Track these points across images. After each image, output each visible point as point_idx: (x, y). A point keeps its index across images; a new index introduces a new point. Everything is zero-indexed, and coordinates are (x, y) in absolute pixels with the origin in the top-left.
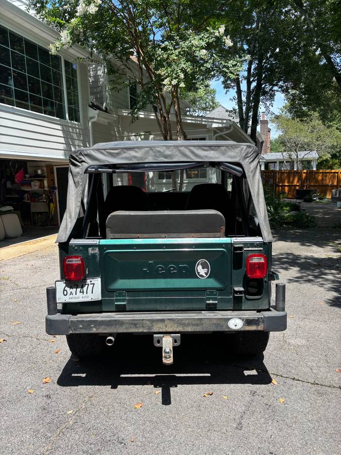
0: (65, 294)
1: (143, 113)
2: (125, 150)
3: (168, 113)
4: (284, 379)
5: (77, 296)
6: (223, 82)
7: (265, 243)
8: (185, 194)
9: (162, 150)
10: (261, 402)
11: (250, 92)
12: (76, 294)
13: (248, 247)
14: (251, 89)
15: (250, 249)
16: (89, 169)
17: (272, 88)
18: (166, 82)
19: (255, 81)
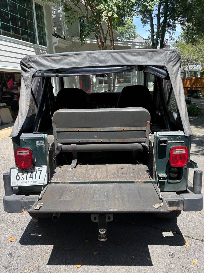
0: (18, 179)
1: (89, 40)
2: (66, 57)
3: (105, 39)
4: (195, 240)
5: (27, 181)
6: (142, 19)
7: (186, 137)
8: (116, 94)
9: (97, 56)
10: (178, 264)
11: (160, 25)
12: (26, 179)
13: (172, 140)
14: (160, 22)
15: (173, 142)
16: (36, 74)
17: (174, 22)
18: (104, 14)
19: (163, 17)
